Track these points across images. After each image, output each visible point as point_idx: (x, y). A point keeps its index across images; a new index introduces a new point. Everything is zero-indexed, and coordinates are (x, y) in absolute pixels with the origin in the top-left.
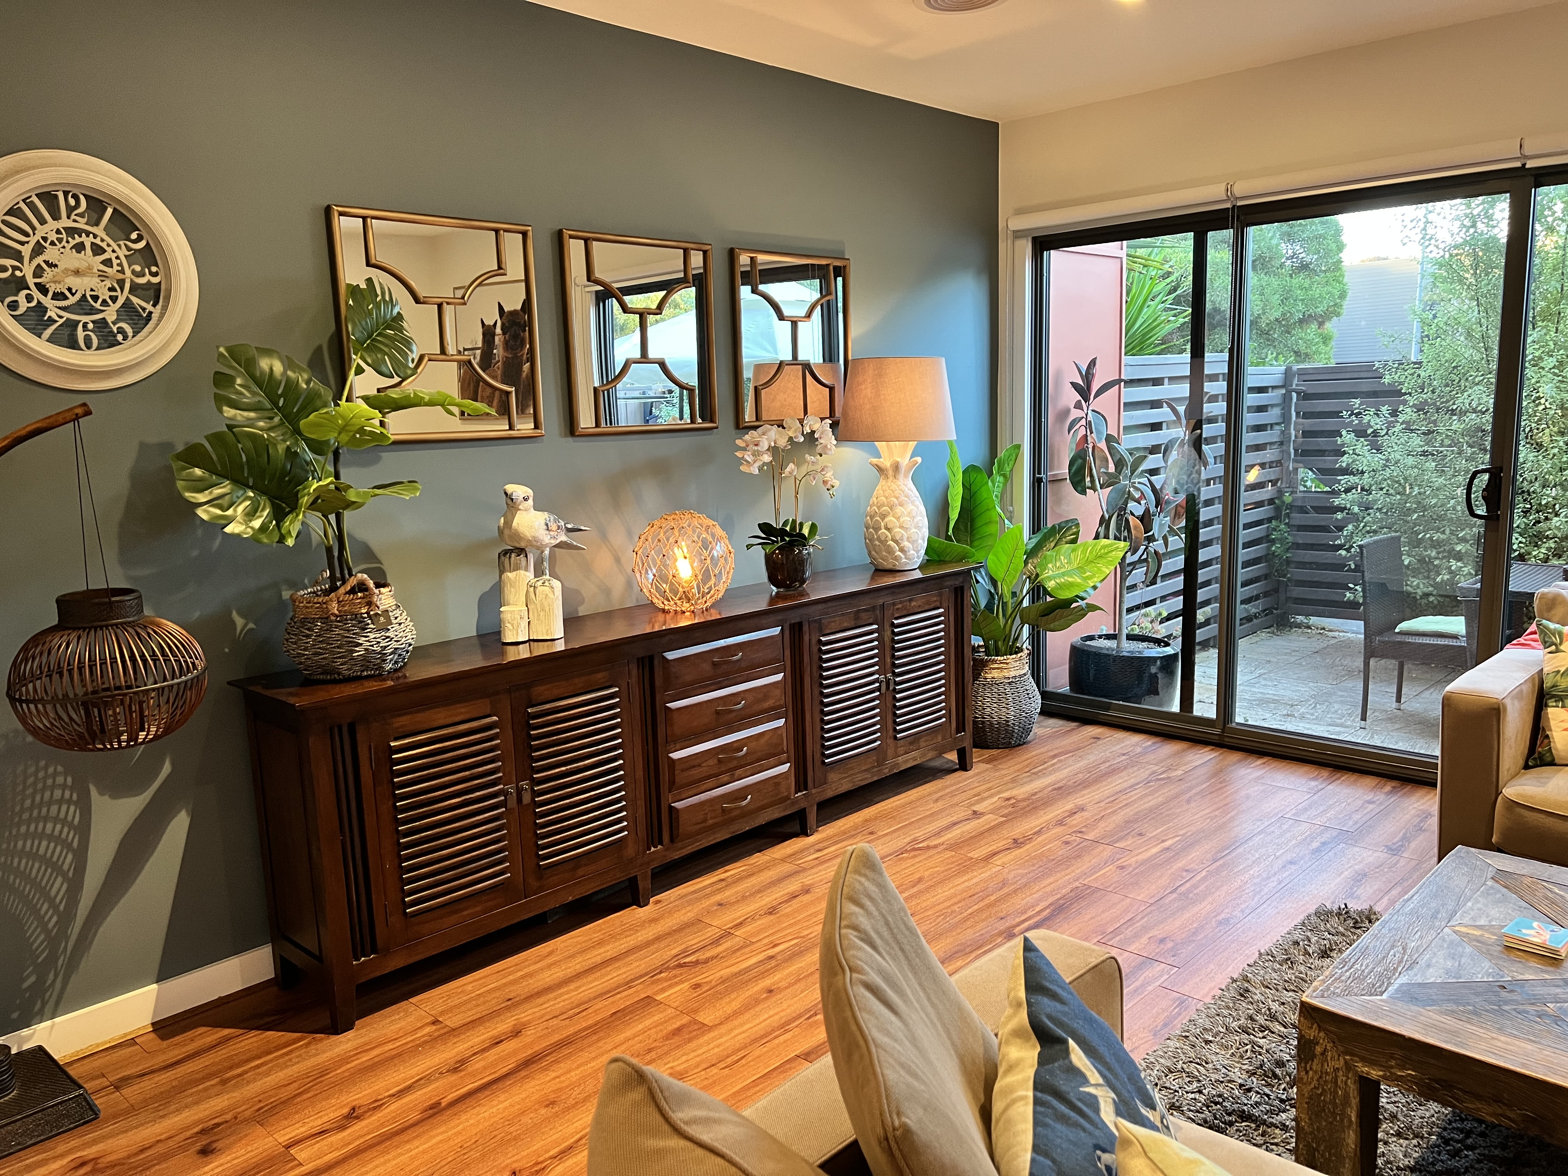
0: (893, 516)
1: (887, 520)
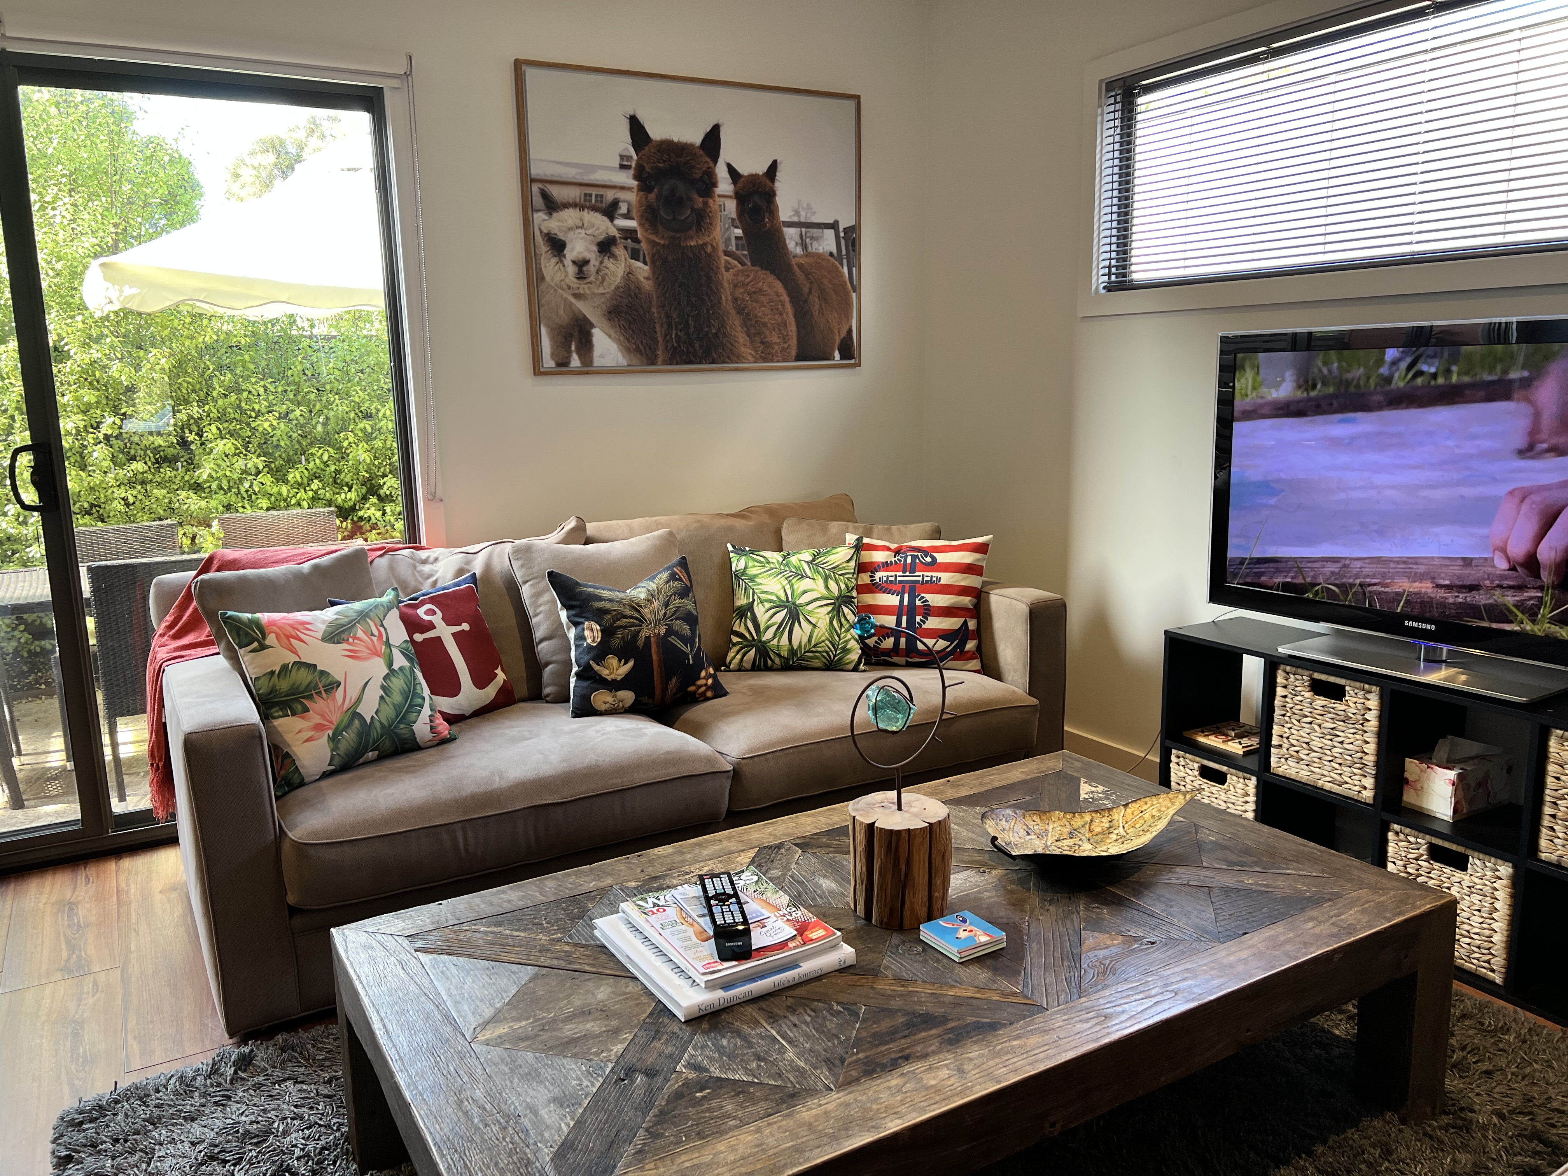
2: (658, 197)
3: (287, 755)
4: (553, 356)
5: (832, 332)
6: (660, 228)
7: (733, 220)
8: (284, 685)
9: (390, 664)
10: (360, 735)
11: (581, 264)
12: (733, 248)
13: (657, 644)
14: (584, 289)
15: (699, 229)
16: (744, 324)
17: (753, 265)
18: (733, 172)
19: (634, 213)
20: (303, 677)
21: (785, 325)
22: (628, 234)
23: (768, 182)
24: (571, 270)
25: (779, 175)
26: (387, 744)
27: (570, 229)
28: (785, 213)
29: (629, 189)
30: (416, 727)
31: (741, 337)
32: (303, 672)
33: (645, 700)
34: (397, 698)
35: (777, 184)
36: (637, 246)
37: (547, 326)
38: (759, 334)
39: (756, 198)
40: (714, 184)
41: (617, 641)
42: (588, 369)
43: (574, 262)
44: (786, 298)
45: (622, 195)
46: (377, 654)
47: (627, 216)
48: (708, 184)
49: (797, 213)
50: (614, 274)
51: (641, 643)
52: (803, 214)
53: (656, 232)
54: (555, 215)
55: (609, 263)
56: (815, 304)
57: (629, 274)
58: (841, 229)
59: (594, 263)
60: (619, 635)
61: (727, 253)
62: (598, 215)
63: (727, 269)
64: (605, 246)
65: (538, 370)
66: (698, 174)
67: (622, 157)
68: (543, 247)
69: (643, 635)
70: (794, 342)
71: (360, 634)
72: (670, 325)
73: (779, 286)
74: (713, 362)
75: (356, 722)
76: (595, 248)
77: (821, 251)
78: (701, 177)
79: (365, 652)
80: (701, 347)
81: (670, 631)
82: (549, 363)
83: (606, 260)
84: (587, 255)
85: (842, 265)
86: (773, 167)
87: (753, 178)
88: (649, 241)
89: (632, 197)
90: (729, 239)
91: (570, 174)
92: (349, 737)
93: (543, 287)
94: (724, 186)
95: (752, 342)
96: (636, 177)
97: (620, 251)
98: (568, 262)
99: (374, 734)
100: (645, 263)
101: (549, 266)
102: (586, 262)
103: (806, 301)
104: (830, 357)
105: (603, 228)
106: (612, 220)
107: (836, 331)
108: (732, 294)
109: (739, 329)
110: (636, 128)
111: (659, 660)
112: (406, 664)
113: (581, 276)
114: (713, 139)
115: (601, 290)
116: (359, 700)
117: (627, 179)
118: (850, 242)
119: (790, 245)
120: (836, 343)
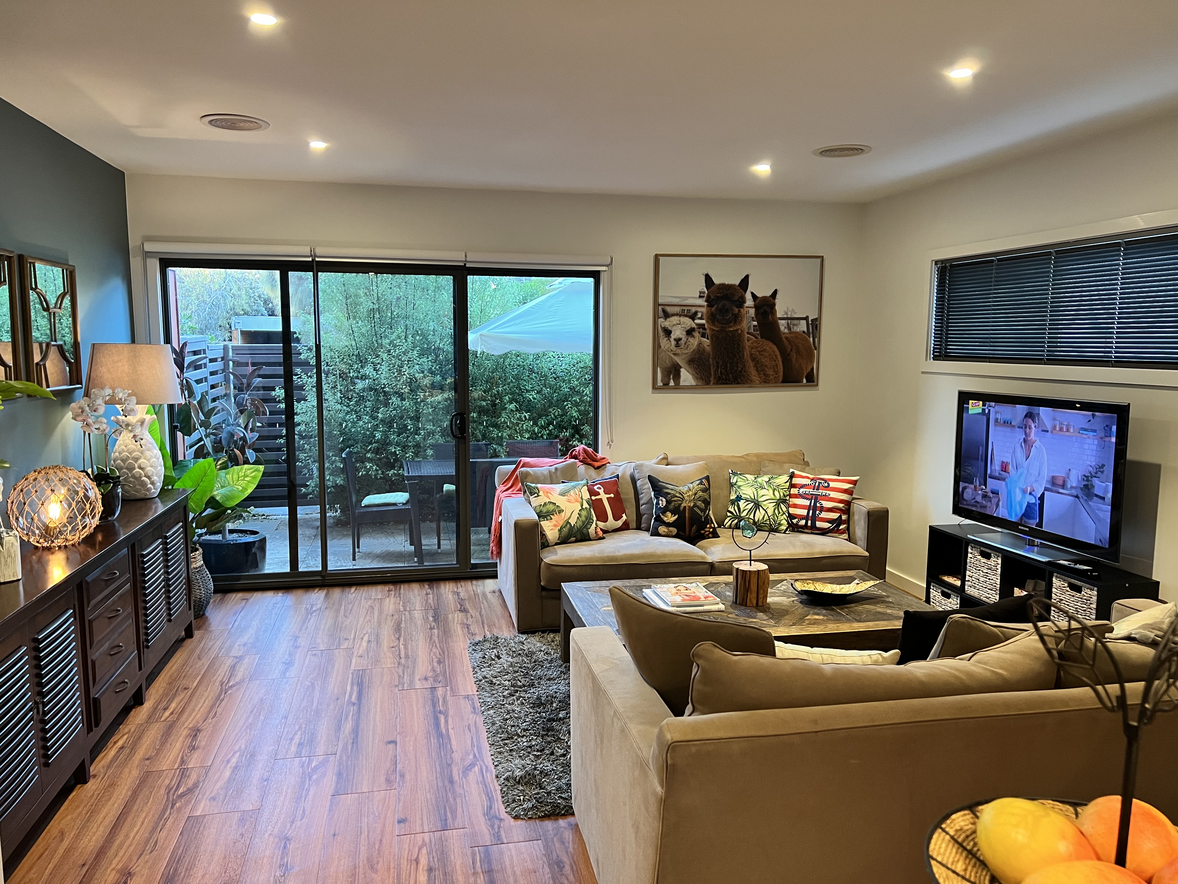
0: (145, 459)
1: (140, 461)
2: (716, 309)
3: (544, 535)
4: (662, 380)
5: (803, 369)
6: (716, 323)
7: (753, 318)
8: (544, 510)
9: (582, 506)
10: (569, 530)
11: (678, 340)
13: (689, 510)
14: (678, 351)
15: (735, 322)
16: (755, 366)
17: (762, 338)
18: (754, 296)
19: (704, 317)
20: (551, 507)
21: (777, 366)
22: (701, 326)
23: (772, 299)
24: (673, 343)
25: (778, 296)
26: (579, 537)
27: (674, 325)
29: (703, 306)
30: (589, 530)
31: (753, 372)
32: (551, 505)
33: (681, 533)
34: (584, 518)
35: (776, 300)
36: (704, 331)
37: (660, 368)
38: (763, 370)
39: (766, 308)
40: (745, 302)
41: (671, 507)
43: (675, 339)
44: (778, 353)
45: (699, 309)
46: (577, 501)
47: (701, 318)
48: (743, 301)
49: (786, 313)
50: (693, 344)
51: (682, 508)
52: (789, 313)
53: (714, 325)
54: (668, 319)
55: (691, 340)
56: (794, 355)
57: (700, 344)
58: (810, 320)
59: (684, 340)
60: (673, 504)
61: (748, 333)
62: (687, 318)
63: (748, 341)
65: (655, 387)
66: (736, 298)
67: (700, 292)
68: (661, 333)
69: (683, 505)
70: (781, 374)
71: (572, 494)
72: (718, 366)
73: (775, 348)
74: (738, 383)
75: (568, 525)
76: (685, 333)
77: (798, 330)
78: (738, 300)
79: (573, 500)
80: (733, 376)
81: (695, 505)
82: (660, 384)
83: (689, 339)
84: (681, 336)
85: (810, 337)
86: (775, 292)
87: (764, 298)
88: (710, 329)
89: (704, 310)
90: (750, 327)
91: (676, 301)
92: (565, 530)
93: (660, 350)
94: (749, 302)
95: (759, 374)
96: (706, 301)
97: (696, 334)
98: (672, 339)
99: (574, 531)
100: (708, 339)
101: (664, 342)
102: (680, 339)
103: (789, 355)
105: (689, 324)
106: (693, 321)
107: (805, 369)
108: (750, 352)
109: (752, 368)
110: (708, 279)
111: (689, 517)
112: (588, 507)
113: (677, 345)
114: (745, 283)
115: (686, 352)
116: (570, 517)
117: (702, 302)
118: (815, 325)
119: (782, 328)
120: (805, 374)
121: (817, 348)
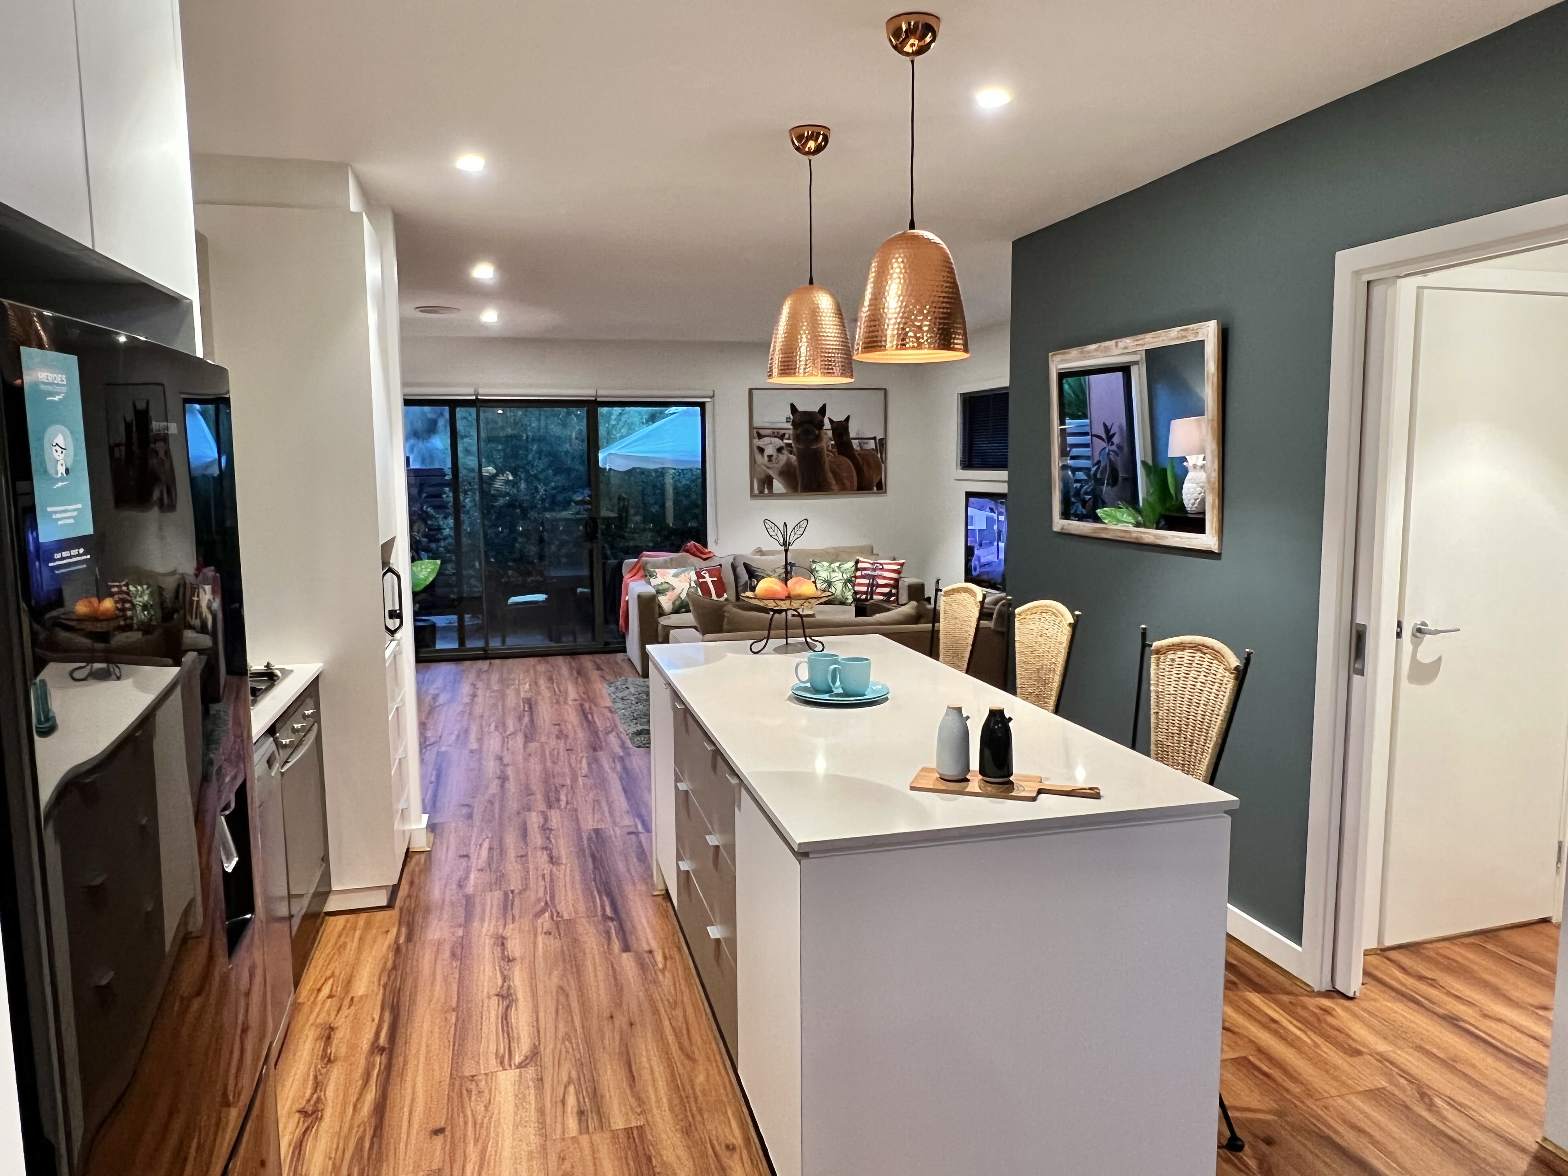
2: (801, 431)
3: (661, 606)
4: (758, 489)
5: (873, 480)
6: (801, 442)
8: (661, 588)
9: (691, 586)
10: (680, 603)
11: (770, 457)
12: (830, 448)
14: (770, 465)
15: (817, 441)
16: (834, 477)
17: (839, 454)
18: (831, 421)
19: (791, 437)
20: (666, 586)
21: (852, 477)
22: (789, 445)
23: (846, 423)
24: (766, 458)
27: (767, 444)
28: (852, 436)
31: (833, 482)
32: (666, 584)
34: (692, 595)
35: (849, 424)
37: (757, 479)
38: (841, 480)
39: (841, 430)
42: (772, 495)
43: (767, 456)
44: (852, 466)
46: (687, 582)
47: (789, 439)
48: (822, 424)
49: (858, 434)
50: (783, 460)
52: (860, 434)
53: (799, 444)
54: (762, 440)
55: (780, 456)
56: (865, 468)
57: (788, 460)
58: (878, 439)
59: (775, 456)
61: (828, 450)
62: (777, 439)
63: (828, 456)
64: (780, 450)
65: (753, 496)
66: (817, 422)
68: (756, 451)
70: (856, 483)
71: (682, 576)
72: (804, 477)
73: (850, 462)
74: (821, 491)
75: (680, 599)
76: (776, 451)
78: (818, 424)
79: (684, 581)
80: (815, 485)
82: (756, 492)
84: (773, 453)
85: (878, 453)
86: (848, 417)
87: (839, 422)
88: (796, 447)
89: (791, 432)
91: (767, 424)
92: (677, 603)
93: (756, 466)
95: (837, 483)
96: (792, 425)
97: (785, 452)
98: (765, 456)
99: (684, 603)
100: (795, 455)
101: (760, 459)
102: (772, 456)
103: (861, 467)
104: (872, 489)
105: (779, 443)
106: (782, 441)
107: (875, 479)
108: (829, 465)
109: (832, 478)
110: (793, 408)
112: (696, 586)
113: (770, 460)
114: (823, 410)
115: (777, 466)
116: (681, 593)
117: (789, 426)
118: (882, 444)
119: (855, 446)
120: (875, 484)
121: (884, 461)
